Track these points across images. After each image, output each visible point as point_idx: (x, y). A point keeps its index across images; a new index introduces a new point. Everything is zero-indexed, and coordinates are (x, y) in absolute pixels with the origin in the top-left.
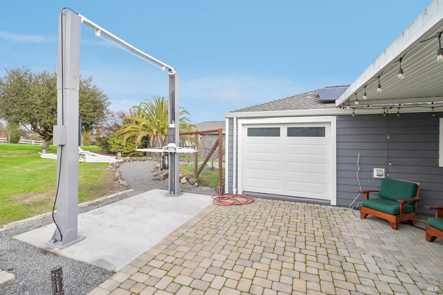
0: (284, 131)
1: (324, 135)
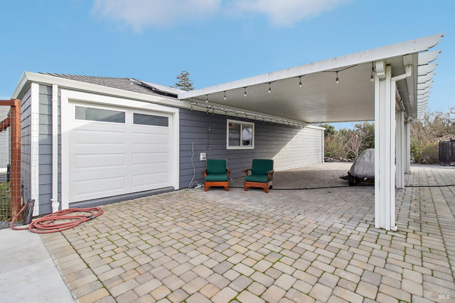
0: (129, 117)
1: (167, 125)
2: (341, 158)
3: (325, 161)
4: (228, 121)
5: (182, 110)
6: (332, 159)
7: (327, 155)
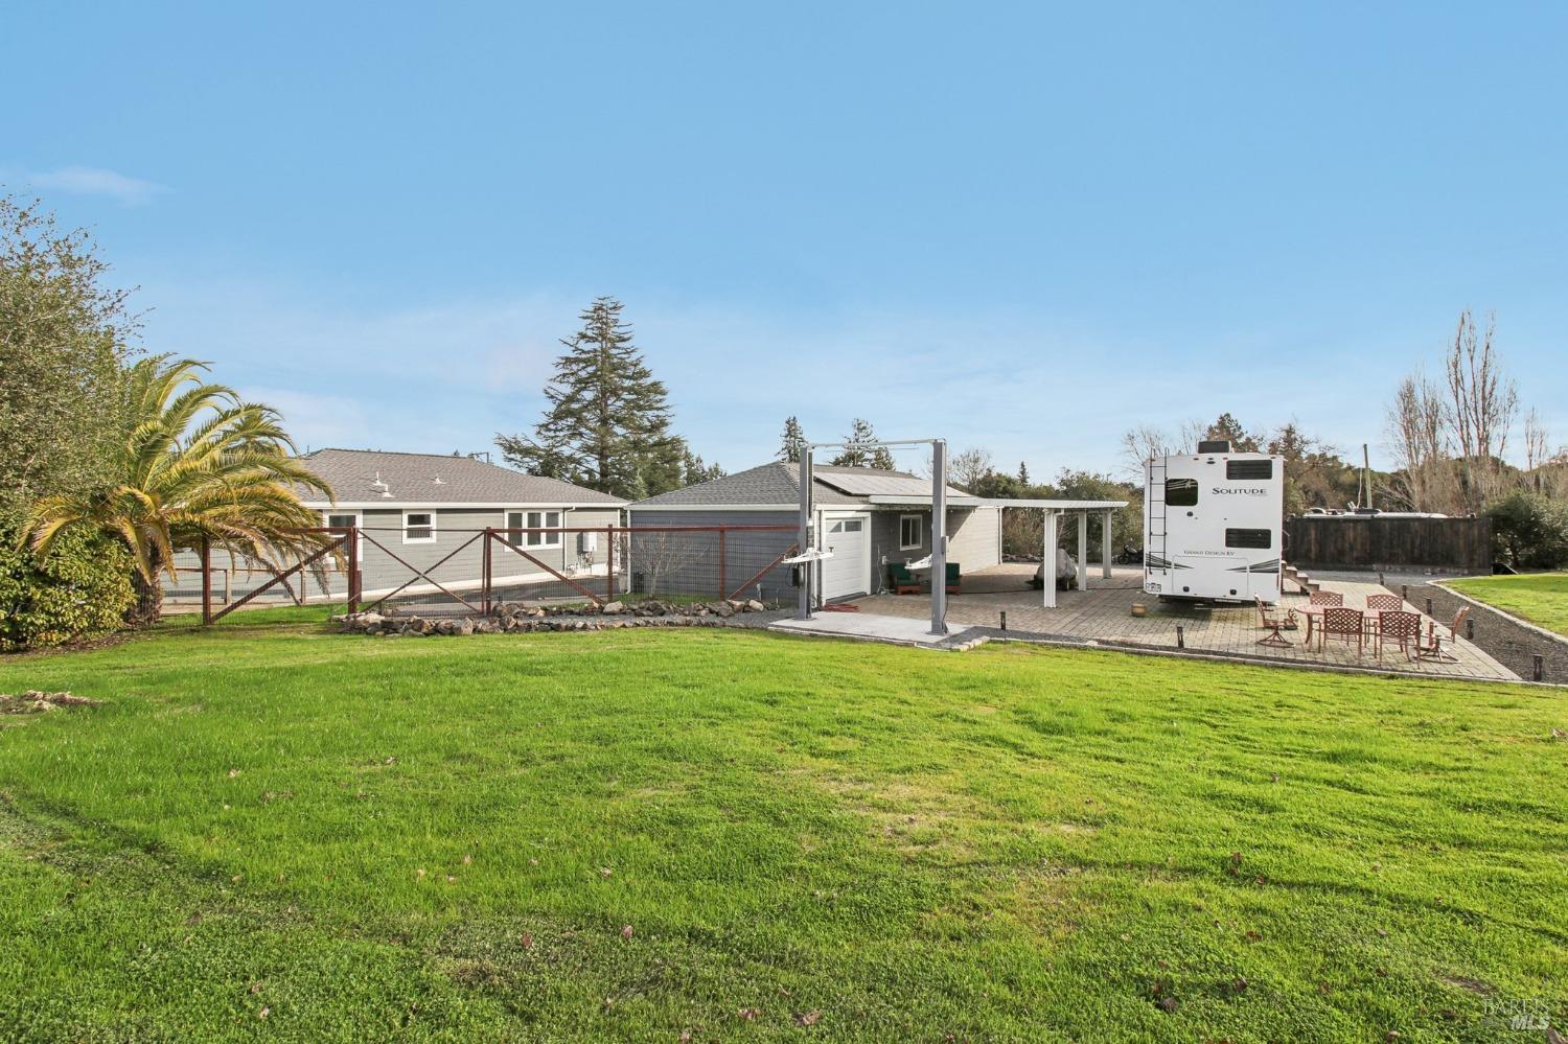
2: (1030, 556)
3: (1004, 561)
4: (903, 517)
5: (874, 513)
6: (1014, 557)
7: (1006, 550)
